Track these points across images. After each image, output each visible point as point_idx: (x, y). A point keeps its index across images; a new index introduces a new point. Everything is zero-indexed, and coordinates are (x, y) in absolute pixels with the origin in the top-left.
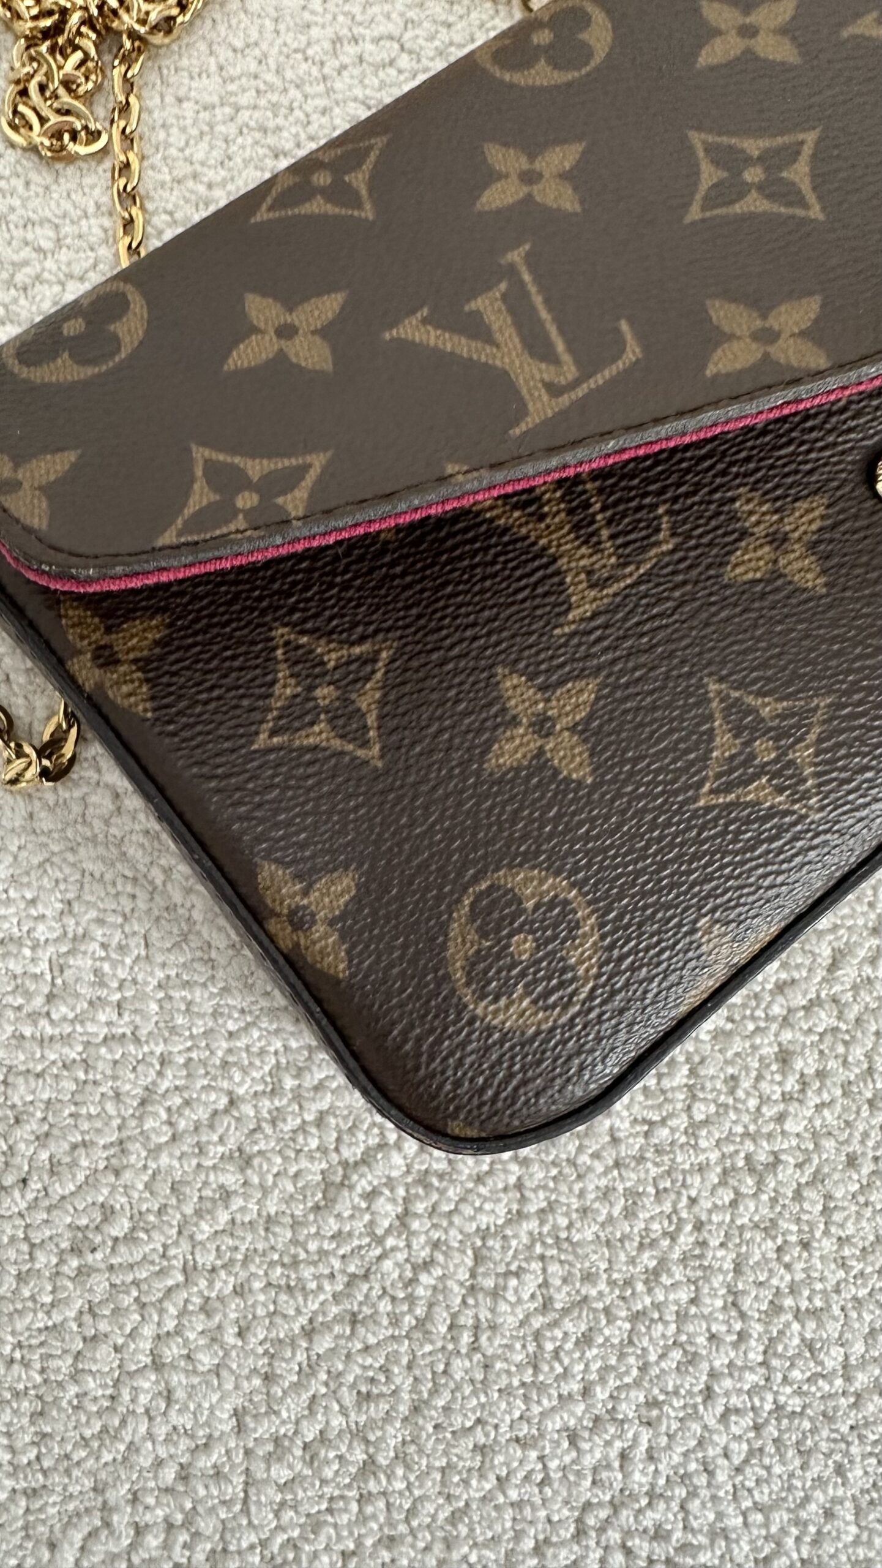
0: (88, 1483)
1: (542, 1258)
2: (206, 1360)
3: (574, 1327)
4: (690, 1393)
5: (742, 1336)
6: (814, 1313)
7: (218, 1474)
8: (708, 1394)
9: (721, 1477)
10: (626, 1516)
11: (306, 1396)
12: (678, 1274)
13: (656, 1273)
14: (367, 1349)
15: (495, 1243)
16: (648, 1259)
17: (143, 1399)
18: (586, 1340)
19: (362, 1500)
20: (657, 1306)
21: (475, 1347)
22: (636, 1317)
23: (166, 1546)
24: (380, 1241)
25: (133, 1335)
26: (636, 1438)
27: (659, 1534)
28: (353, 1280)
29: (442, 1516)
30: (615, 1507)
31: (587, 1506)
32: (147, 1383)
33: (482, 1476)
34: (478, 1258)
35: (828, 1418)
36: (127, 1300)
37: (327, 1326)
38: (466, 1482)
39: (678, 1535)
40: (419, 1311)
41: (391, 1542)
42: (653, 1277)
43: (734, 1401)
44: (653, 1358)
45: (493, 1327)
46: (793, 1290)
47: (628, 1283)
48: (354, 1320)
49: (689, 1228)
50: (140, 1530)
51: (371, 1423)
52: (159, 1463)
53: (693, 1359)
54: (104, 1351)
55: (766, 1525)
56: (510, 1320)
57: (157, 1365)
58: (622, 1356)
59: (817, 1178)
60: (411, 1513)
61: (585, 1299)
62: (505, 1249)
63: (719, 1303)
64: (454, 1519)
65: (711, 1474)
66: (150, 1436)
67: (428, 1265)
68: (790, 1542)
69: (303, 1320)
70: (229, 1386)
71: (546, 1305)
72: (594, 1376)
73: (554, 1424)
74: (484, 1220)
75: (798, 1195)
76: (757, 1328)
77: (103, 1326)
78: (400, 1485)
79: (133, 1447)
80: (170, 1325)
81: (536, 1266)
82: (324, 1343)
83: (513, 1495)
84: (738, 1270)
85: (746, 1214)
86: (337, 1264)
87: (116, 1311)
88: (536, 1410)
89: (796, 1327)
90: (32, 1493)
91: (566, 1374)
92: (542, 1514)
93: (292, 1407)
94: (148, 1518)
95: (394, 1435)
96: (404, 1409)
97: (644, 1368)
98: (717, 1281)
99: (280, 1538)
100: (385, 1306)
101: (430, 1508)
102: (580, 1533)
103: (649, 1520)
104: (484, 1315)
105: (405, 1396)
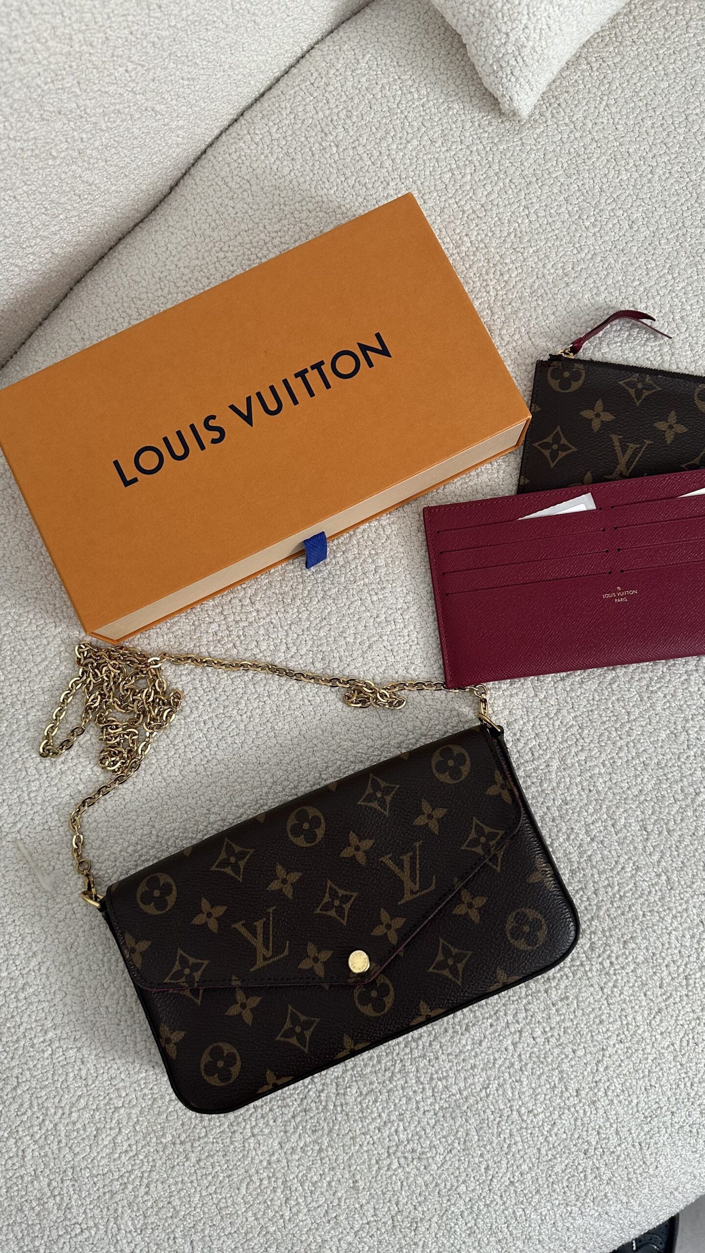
0: (243, 1171)
1: (356, 1081)
2: (266, 1131)
3: (371, 1098)
4: (412, 1109)
5: (424, 1089)
6: (445, 1078)
7: (278, 1161)
8: (418, 1108)
9: (428, 1131)
10: (401, 1148)
11: (297, 1135)
12: (399, 1076)
13: (392, 1076)
14: (311, 1118)
15: (340, 1080)
16: (388, 1074)
17: (252, 1145)
18: (376, 1101)
19: (321, 1160)
20: (396, 1086)
21: (342, 1110)
22: (388, 1092)
23: (270, 1182)
24: (307, 1087)
25: (244, 1128)
26: (398, 1125)
27: (413, 1151)
28: (302, 1100)
29: (346, 1159)
30: (397, 1146)
31: (389, 1147)
32: (252, 1140)
33: (354, 1146)
34: (337, 1085)
35: (459, 1107)
36: (240, 1119)
37: (298, 1114)
38: (350, 1148)
39: (419, 1149)
40: (323, 1104)
41: (333, 1168)
42: (391, 1080)
43: (426, 1108)
44: (397, 1101)
45: (347, 1104)
46: (437, 1072)
47: (384, 1082)
48: (305, 1111)
49: (398, 1062)
50: (261, 1180)
51: (318, 1138)
52: (261, 1161)
53: (410, 1099)
54: (237, 1134)
55: (447, 1141)
56: (351, 1100)
57: (253, 1135)
58: (387, 1103)
59: (436, 1038)
60: (336, 1160)
61: (372, 1090)
62: (344, 1081)
63: (414, 1081)
64: (350, 1159)
65: (425, 1130)
66: (257, 1154)
67: (322, 1091)
68: (456, 1145)
69: (291, 1114)
70: (275, 1136)
71: (361, 1093)
72: (380, 1111)
73: (371, 1127)
74: (336, 1074)
75: (430, 1045)
76: (427, 1086)
77: (235, 1128)
78: (330, 1153)
79: (253, 1159)
80: (254, 1124)
81: (354, 1084)
82: (298, 1119)
83: (365, 1149)
84: (417, 1071)
85: (416, 1054)
86: (296, 1096)
87: (238, 1123)
88: (365, 1124)
89: (439, 1083)
90: (229, 1176)
91: (372, 1112)
92: (376, 1152)
93: (294, 1138)
94: (262, 1176)
95: (325, 1141)
96: (326, 1132)
97: (395, 1105)
98: (411, 1075)
99: (300, 1175)
100: (313, 1105)
101: (341, 1157)
102: (389, 1155)
103: (409, 1147)
104: (343, 1101)
105: (326, 1128)
